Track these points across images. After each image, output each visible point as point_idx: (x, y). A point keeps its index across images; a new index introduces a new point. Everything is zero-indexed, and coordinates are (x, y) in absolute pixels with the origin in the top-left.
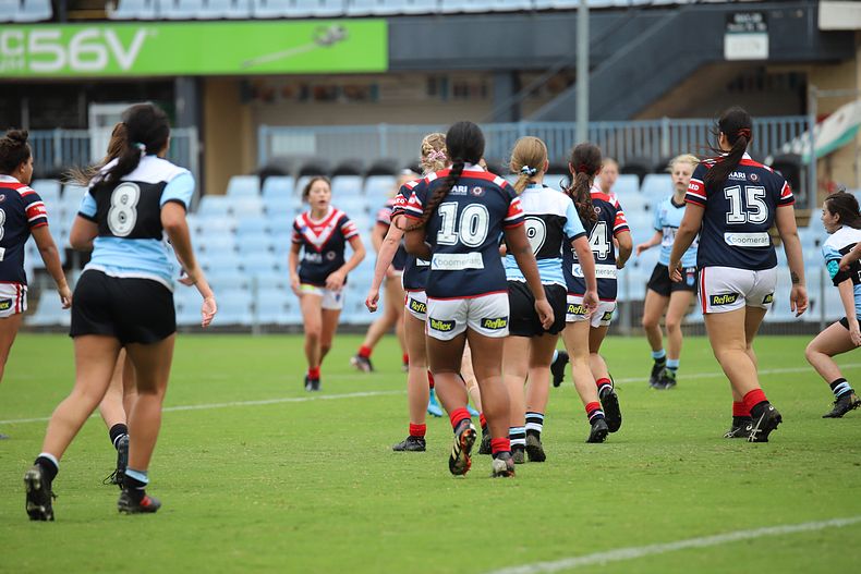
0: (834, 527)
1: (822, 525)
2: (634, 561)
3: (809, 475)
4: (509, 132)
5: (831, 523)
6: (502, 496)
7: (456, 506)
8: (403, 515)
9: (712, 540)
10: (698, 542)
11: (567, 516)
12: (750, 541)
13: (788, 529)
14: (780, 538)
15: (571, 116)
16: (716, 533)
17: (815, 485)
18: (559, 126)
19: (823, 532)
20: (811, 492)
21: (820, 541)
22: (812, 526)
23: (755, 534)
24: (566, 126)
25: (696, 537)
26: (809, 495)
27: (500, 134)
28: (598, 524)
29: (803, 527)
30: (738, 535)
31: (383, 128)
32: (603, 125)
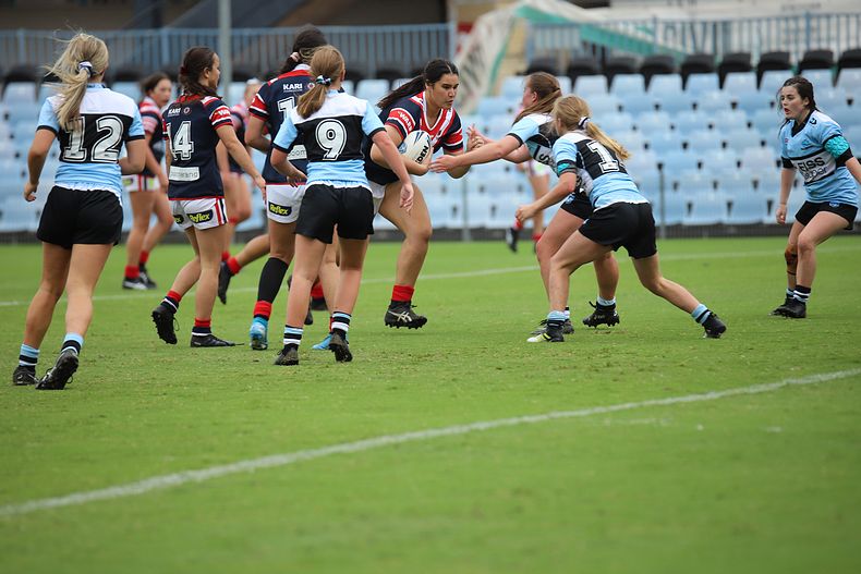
0: (477, 431)
1: (465, 429)
2: (283, 467)
3: (454, 380)
4: (151, 38)
5: (474, 426)
6: (150, 405)
7: (102, 416)
8: (48, 426)
9: (359, 446)
10: (345, 448)
11: (215, 424)
12: (397, 446)
13: (433, 433)
14: (425, 442)
15: (214, 22)
16: (364, 438)
17: (459, 389)
18: (202, 32)
19: (466, 435)
20: (455, 396)
21: (464, 444)
22: (456, 430)
23: (401, 439)
24: (210, 32)
25: (342, 442)
26: (453, 399)
27: (142, 40)
28: (245, 432)
29: (447, 431)
30: (384, 440)
31: (21, 34)
32: (247, 32)
